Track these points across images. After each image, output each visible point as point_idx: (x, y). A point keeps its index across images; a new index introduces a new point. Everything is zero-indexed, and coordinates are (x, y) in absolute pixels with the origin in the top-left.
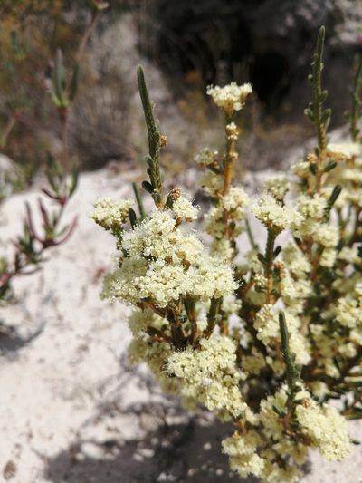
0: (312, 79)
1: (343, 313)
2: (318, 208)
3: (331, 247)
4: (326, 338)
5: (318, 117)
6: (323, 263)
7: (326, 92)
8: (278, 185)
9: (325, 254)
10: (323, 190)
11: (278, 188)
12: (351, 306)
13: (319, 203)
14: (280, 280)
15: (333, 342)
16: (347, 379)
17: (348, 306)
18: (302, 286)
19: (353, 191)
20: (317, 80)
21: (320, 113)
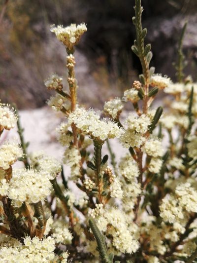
0: (135, 20)
1: (165, 211)
2: (143, 125)
3: (159, 157)
4: (155, 228)
5: (142, 52)
6: (151, 169)
7: (146, 29)
8: (113, 107)
9: (152, 162)
10: (149, 112)
11: (113, 109)
12: (172, 205)
13: (144, 122)
14: (110, 184)
15: (160, 231)
16: (175, 254)
17: (170, 205)
18: (134, 188)
19: (180, 118)
20: (139, 20)
21: (143, 48)
